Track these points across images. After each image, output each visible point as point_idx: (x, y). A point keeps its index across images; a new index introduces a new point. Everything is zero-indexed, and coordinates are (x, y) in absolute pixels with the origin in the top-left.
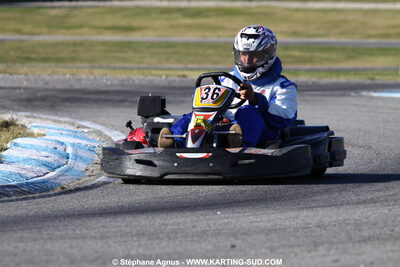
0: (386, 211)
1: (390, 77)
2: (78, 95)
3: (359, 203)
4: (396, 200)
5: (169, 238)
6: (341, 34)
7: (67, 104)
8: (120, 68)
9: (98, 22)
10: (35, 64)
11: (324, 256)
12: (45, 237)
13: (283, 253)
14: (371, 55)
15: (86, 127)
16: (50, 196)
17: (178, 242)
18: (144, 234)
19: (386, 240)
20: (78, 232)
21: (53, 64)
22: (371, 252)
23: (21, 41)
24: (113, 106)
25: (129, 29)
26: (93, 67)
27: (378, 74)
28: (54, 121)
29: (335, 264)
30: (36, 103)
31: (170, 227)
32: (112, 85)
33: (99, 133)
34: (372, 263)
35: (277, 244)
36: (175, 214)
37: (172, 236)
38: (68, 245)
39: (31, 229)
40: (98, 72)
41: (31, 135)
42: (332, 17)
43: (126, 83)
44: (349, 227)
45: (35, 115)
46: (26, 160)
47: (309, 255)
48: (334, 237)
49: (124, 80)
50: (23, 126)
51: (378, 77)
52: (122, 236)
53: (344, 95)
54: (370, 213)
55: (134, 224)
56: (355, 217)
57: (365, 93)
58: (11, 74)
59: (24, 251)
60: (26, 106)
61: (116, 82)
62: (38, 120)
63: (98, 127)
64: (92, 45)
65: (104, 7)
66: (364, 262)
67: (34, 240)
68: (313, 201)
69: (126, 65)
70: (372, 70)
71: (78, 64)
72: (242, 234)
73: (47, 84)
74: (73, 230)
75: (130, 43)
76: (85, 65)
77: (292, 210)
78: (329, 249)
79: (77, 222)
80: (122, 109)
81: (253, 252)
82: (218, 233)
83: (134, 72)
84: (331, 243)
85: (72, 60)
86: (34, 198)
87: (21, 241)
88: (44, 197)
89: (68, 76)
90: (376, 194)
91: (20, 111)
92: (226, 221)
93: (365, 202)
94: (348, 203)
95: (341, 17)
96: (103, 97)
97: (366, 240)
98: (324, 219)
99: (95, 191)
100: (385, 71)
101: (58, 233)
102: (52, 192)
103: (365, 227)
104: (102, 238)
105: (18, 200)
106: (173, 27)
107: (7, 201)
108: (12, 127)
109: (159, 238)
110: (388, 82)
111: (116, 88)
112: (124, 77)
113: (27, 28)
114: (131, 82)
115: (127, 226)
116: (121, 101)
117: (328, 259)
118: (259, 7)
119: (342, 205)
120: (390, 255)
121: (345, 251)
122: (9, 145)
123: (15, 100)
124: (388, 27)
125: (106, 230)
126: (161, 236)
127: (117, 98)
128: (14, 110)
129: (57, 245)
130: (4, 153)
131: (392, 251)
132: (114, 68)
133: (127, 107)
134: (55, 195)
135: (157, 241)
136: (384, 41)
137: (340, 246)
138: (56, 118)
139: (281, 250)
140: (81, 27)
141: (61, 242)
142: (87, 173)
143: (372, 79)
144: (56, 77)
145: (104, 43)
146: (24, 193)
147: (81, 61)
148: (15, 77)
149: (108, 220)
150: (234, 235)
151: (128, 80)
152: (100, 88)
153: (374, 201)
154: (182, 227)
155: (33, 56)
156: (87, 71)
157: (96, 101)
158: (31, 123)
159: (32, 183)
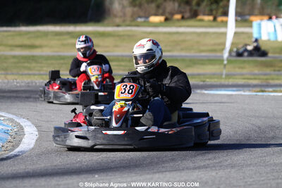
0: (214, 174)
1: (216, 80)
3: (195, 168)
4: (221, 166)
6: (182, 50)
8: (26, 74)
9: (11, 42)
14: (203, 64)
15: (2, 116)
24: (21, 102)
25: (32, 47)
26: (7, 74)
27: (208, 78)
31: (62, 186)
32: (20, 86)
33: (12, 121)
36: (66, 177)
40: (10, 77)
42: (175, 38)
43: (30, 85)
49: (29, 83)
51: (208, 80)
54: (203, 175)
55: (37, 184)
57: (199, 91)
61: (23, 84)
63: (11, 116)
64: (6, 58)
65: (14, 31)
68: (163, 167)
69: (30, 72)
70: (204, 75)
75: (33, 56)
76: (2, 72)
77: (148, 173)
80: (27, 103)
83: (36, 77)
90: (207, 162)
93: (199, 168)
94: (187, 168)
95: (182, 38)
96: (15, 95)
99: (9, 161)
100: (213, 75)
106: (63, 45)
110: (215, 83)
111: (23, 89)
112: (29, 80)
114: (34, 84)
115: (31, 186)
116: (27, 98)
118: (124, 31)
119: (183, 170)
124: (215, 44)
127: (24, 95)
132: (22, 75)
133: (31, 102)
136: (212, 54)
142: (3, 149)
143: (204, 81)
145: (14, 57)
149: (18, 182)
151: (32, 83)
152: (12, 89)
153: (205, 167)
154: (70, 186)
156: (3, 76)
157: (9, 98)
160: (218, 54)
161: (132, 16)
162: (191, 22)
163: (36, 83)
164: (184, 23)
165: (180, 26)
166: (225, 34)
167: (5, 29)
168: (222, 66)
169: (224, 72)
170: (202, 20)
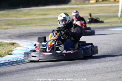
0: (115, 63)
1: (116, 24)
2: (33, 34)
4: (118, 60)
5: (57, 74)
6: (103, 13)
7: (30, 37)
10: (21, 25)
11: (98, 77)
12: (24, 75)
13: (87, 77)
15: (35, 43)
16: (25, 63)
17: (59, 75)
18: (50, 73)
19: (115, 72)
20: (33, 74)
21: (26, 25)
22: (111, 76)
23: (17, 19)
28: (26, 42)
29: (101, 80)
30: (21, 37)
31: (57, 71)
32: (41, 31)
34: (111, 79)
35: (85, 75)
36: (59, 67)
37: (58, 74)
38: (30, 78)
39: (20, 73)
40: (38, 27)
41: (20, 46)
44: (105, 68)
45: (21, 40)
46: (19, 54)
47: (94, 77)
48: (101, 72)
49: (44, 29)
50: (18, 44)
51: (113, 24)
52: (44, 74)
53: (104, 30)
55: (48, 70)
56: (107, 65)
58: (15, 29)
59: (18, 80)
60: (19, 38)
62: (22, 42)
64: (35, 20)
66: (108, 79)
67: (21, 77)
68: (96, 61)
70: (112, 22)
71: (32, 25)
72: (76, 72)
73: (24, 31)
74: (32, 73)
75: (46, 18)
76: (34, 25)
78: (99, 75)
79: (33, 70)
81: (79, 77)
82: (70, 72)
83: (47, 26)
84: (100, 74)
85: (31, 24)
86: (21, 64)
87: (17, 77)
88: (24, 64)
89: (29, 29)
91: (17, 39)
92: (72, 68)
93: (109, 61)
94: (105, 61)
95: (102, 8)
97: (109, 72)
98: (98, 66)
100: (115, 22)
101: (27, 74)
102: (26, 62)
103: (109, 68)
104: (39, 75)
105: (17, 65)
107: (14, 65)
108: (15, 44)
109: (54, 74)
110: (116, 26)
113: (18, 16)
115: (46, 71)
117: (99, 78)
119: (103, 62)
120: (116, 76)
121: (104, 76)
122: (14, 50)
123: (15, 36)
125: (40, 73)
126: (55, 74)
128: (15, 39)
129: (27, 78)
130: (13, 52)
131: (116, 75)
134: (27, 63)
135: (54, 75)
137: (102, 74)
138: (27, 41)
139: (87, 76)
140: (32, 14)
141: (28, 77)
143: (111, 25)
144: (26, 29)
145: (39, 19)
146: (18, 63)
147: (33, 24)
148: (15, 30)
149: (41, 70)
150: (74, 72)
152: (38, 32)
154: (60, 71)
155: (20, 23)
156: (35, 27)
158: (20, 43)
159: (20, 60)
160: (117, 14)
161: (83, 1)
162: (106, 2)
163: (47, 29)
164: (103, 2)
165: (102, 4)
166: (118, 6)
167: (35, 8)
168: (118, 19)
169: (119, 21)
170: (110, 1)
